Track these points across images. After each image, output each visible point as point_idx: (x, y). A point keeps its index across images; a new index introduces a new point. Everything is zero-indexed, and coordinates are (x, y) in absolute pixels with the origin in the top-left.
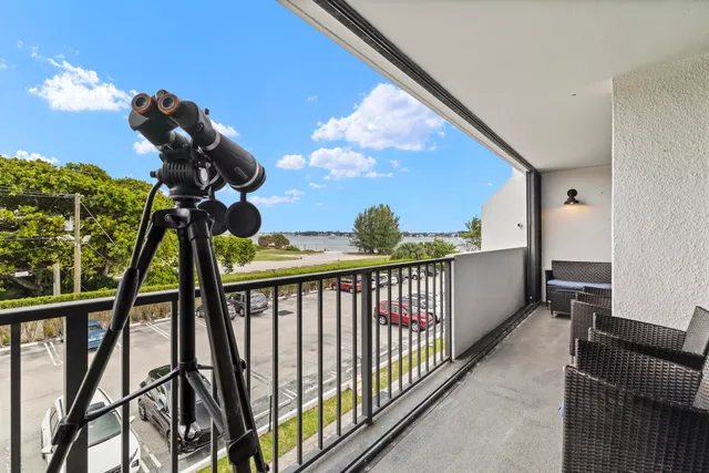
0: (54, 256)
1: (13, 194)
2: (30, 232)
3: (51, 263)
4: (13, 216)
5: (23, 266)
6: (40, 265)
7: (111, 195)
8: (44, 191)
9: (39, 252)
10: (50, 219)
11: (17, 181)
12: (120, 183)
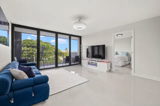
0: (34, 56)
1: (28, 45)
2: (31, 52)
3: (33, 57)
4: (28, 49)
5: (30, 57)
6: (32, 57)
7: (43, 45)
8: (33, 45)
9: (32, 55)
10: (33, 49)
11: (29, 43)
12: (44, 43)
